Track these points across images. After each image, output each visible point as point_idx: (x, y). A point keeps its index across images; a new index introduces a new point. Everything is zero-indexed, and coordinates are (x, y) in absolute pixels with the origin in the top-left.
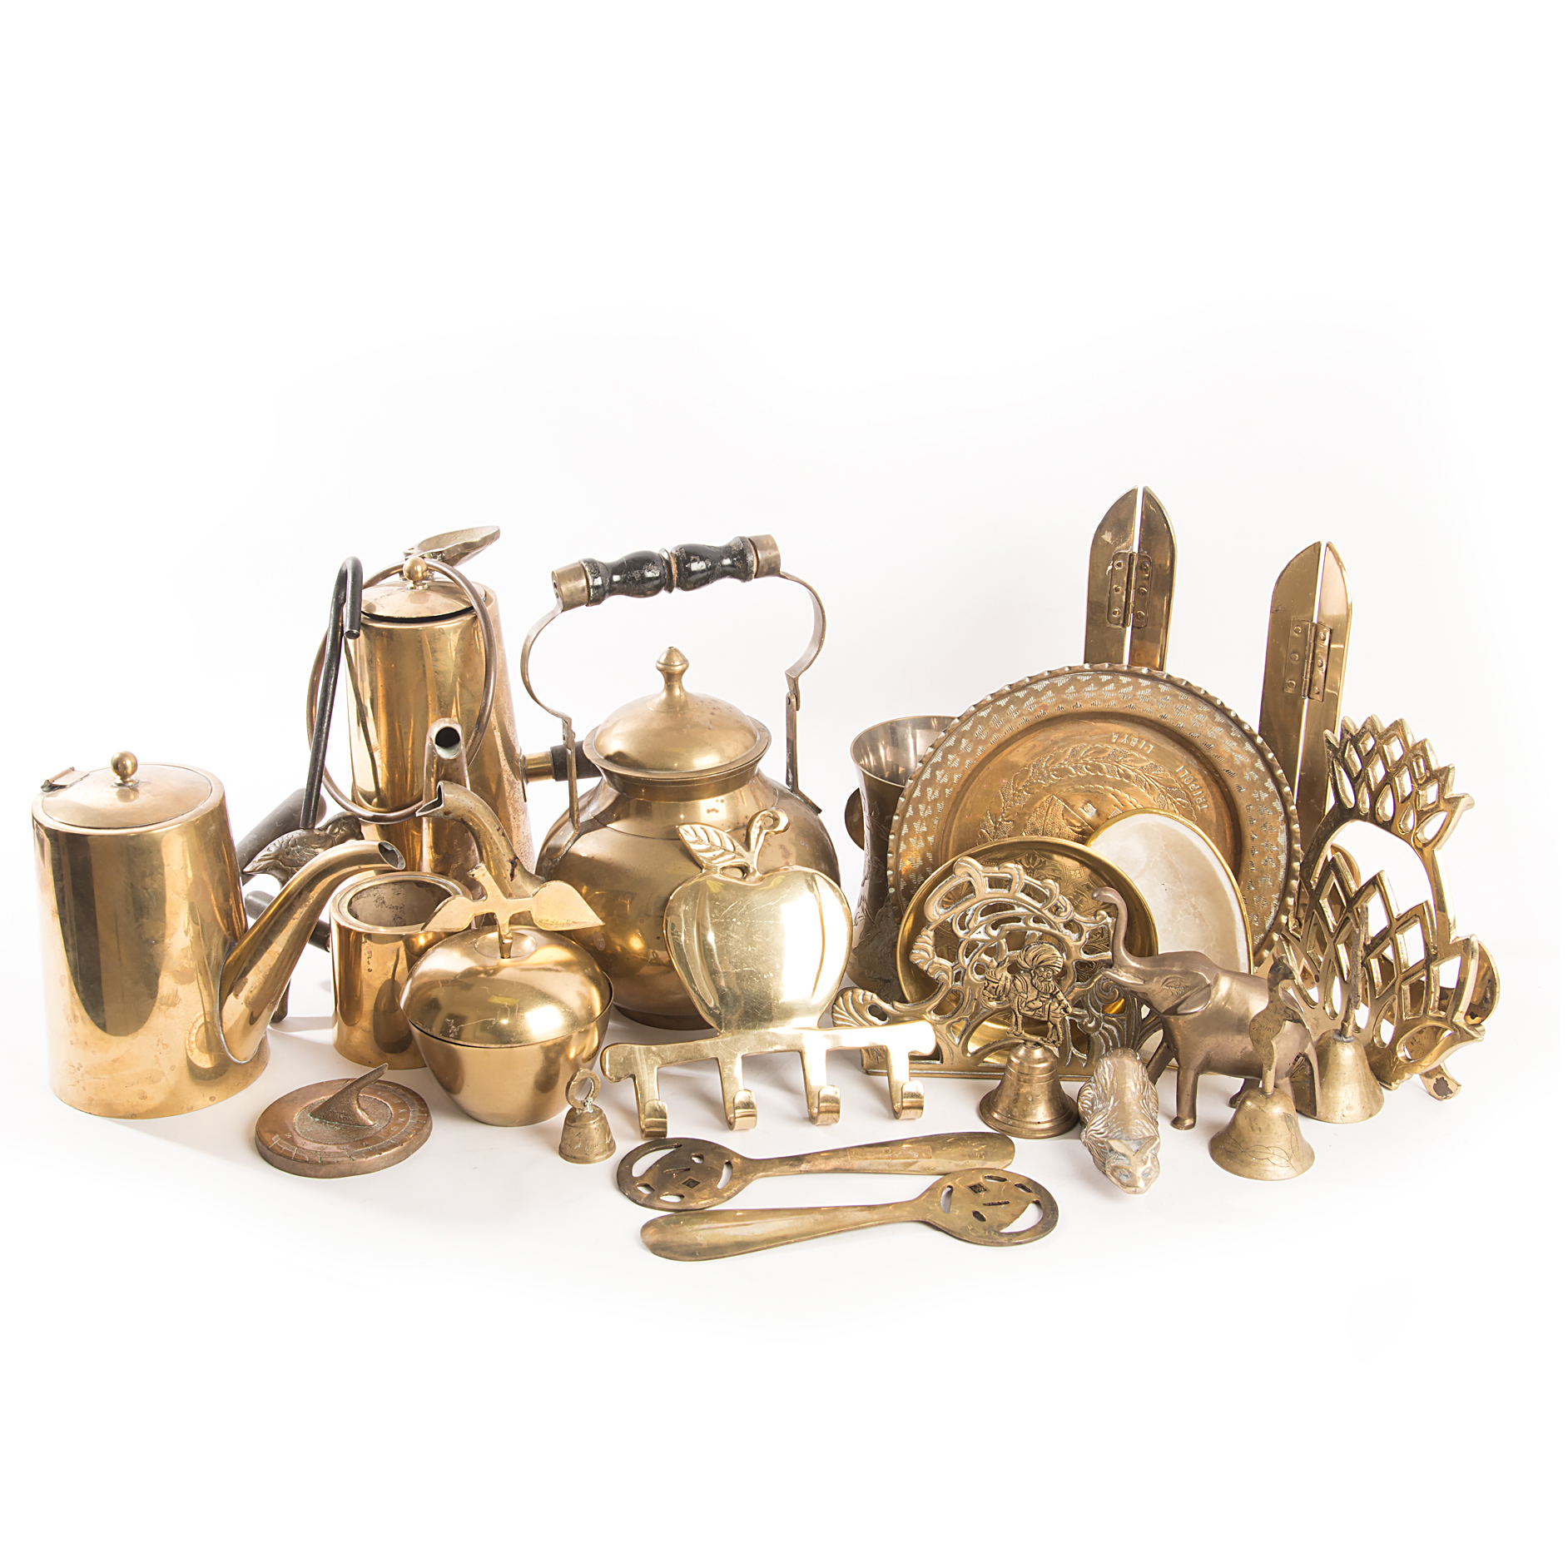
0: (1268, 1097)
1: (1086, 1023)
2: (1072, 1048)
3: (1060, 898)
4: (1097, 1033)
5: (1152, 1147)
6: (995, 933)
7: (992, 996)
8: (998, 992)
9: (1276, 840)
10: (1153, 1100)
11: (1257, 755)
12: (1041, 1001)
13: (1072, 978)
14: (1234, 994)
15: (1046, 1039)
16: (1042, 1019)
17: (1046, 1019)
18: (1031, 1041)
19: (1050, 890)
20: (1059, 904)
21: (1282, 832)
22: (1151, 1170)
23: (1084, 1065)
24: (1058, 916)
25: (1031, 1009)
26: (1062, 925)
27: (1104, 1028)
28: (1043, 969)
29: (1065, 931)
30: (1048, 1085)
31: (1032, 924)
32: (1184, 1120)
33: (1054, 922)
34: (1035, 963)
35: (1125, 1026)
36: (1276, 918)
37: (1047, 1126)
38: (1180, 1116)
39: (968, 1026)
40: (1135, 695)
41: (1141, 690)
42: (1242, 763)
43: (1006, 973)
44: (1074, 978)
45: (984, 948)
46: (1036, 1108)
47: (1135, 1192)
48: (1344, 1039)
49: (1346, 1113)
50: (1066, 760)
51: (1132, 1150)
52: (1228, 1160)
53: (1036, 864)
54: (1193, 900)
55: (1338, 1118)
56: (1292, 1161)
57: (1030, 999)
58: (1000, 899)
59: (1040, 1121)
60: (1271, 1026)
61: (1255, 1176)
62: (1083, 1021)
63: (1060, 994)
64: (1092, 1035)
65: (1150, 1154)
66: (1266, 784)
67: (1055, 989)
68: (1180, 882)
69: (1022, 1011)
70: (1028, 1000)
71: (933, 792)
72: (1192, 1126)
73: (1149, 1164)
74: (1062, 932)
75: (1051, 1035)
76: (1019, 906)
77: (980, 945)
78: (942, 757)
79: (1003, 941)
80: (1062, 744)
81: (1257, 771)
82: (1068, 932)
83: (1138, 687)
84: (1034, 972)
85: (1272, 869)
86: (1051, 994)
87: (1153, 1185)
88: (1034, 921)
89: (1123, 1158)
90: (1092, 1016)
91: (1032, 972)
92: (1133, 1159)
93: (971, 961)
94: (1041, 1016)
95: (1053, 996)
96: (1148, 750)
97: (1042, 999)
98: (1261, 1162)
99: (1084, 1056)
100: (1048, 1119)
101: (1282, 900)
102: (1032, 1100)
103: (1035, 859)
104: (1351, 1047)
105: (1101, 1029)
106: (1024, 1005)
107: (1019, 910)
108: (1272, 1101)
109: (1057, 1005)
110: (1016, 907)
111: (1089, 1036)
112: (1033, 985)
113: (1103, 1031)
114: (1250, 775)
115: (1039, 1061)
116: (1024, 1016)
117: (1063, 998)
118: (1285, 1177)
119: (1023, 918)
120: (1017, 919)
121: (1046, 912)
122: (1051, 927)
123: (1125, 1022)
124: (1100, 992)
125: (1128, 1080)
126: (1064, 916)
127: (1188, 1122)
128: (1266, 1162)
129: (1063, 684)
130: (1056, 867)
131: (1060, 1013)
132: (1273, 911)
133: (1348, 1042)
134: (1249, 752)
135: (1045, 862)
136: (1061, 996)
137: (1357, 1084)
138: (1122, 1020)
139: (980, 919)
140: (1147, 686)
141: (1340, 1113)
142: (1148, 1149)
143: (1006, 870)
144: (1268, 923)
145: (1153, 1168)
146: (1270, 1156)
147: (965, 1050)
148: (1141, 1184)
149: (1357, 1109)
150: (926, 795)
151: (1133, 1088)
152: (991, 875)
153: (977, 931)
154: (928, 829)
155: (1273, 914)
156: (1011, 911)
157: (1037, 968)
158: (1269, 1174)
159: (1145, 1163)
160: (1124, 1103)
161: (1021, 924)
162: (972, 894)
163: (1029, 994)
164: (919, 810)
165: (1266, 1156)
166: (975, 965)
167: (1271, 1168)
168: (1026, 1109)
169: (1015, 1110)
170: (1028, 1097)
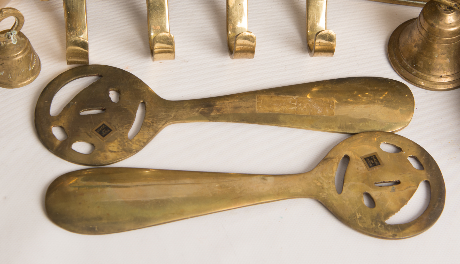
59: (443, 75)
102: (438, 57)
168: (431, 63)
169: (421, 63)
170: (435, 54)
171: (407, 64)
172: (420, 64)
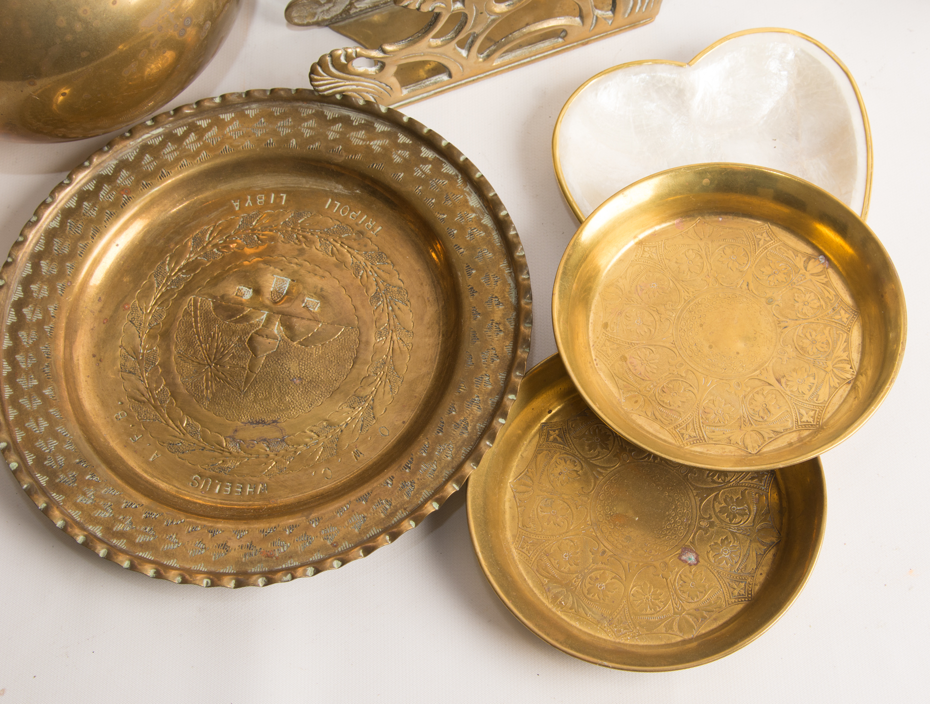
9: (468, 206)
11: (394, 130)
21: (469, 195)
40: (224, 135)
41: (228, 126)
42: (382, 147)
50: (191, 253)
66: (423, 155)
71: (28, 335)
78: (23, 291)
80: (178, 238)
81: (404, 146)
83: (221, 124)
85: (483, 238)
96: (281, 201)
114: (400, 156)
129: (135, 157)
134: (383, 132)
140: (233, 119)
150: (21, 342)
154: (39, 380)
164: (18, 362)
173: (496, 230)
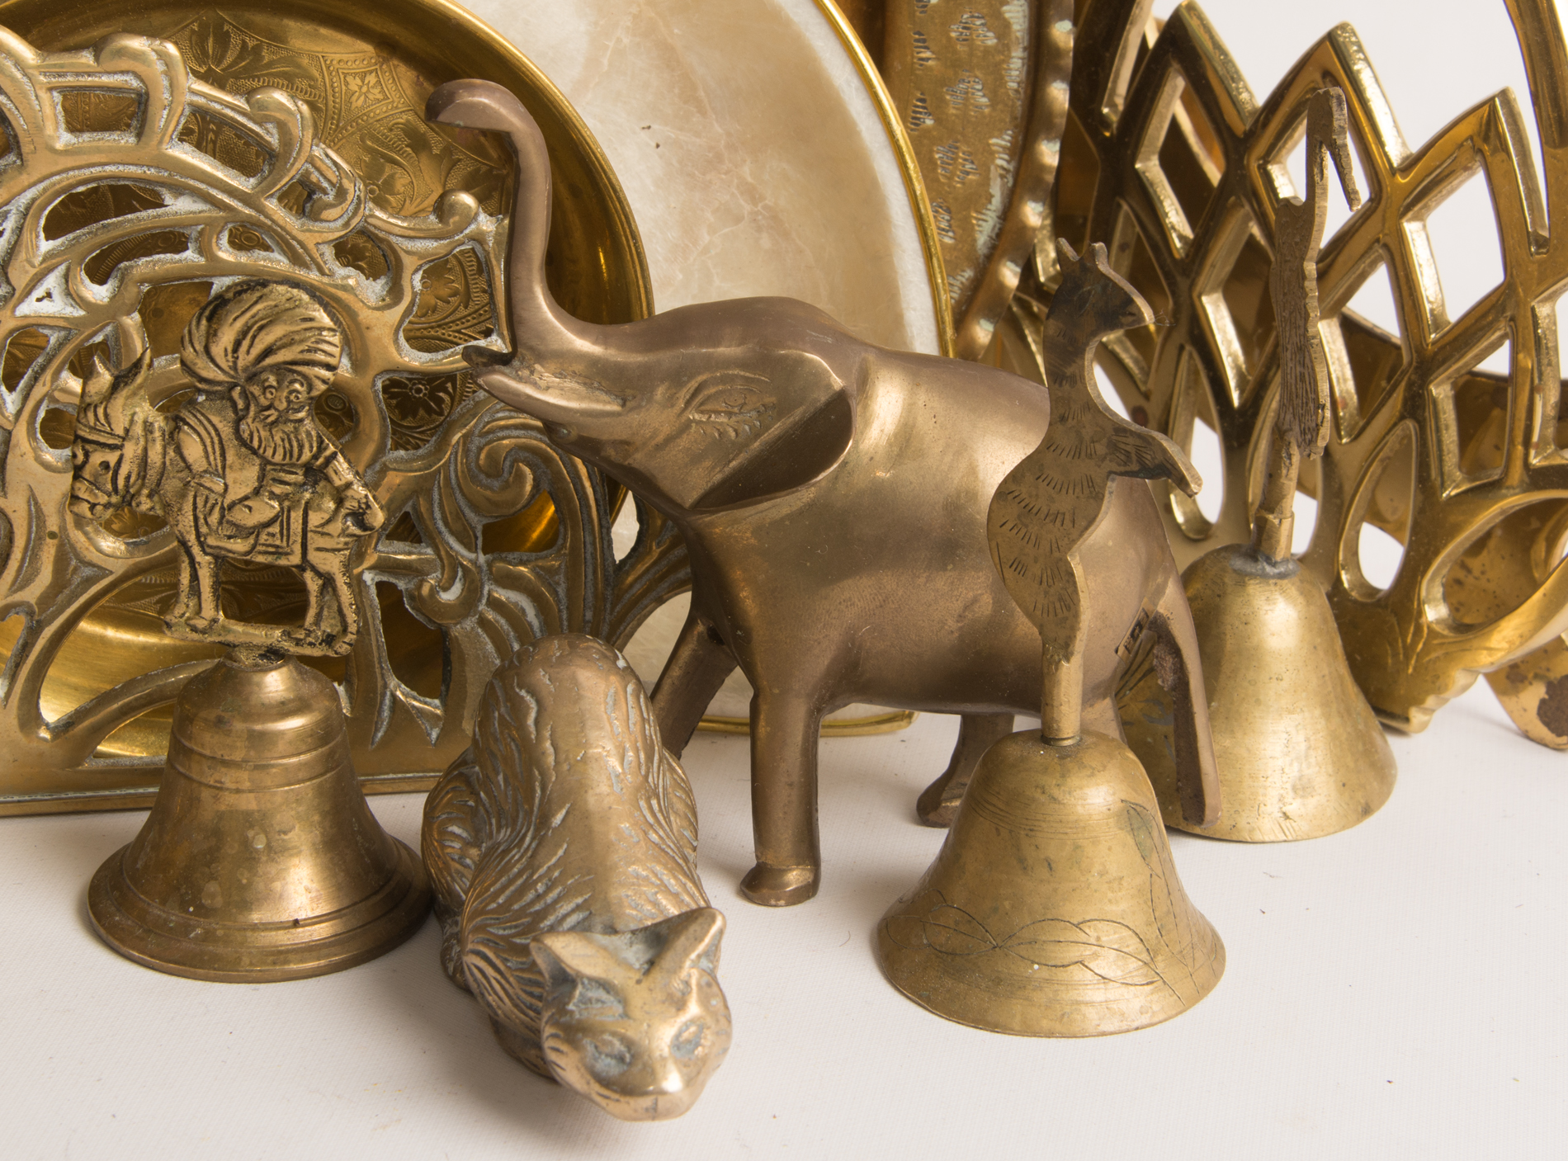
0: (1065, 755)
1: (433, 590)
2: (393, 682)
3: (317, 152)
4: (470, 623)
5: (701, 947)
6: (99, 293)
7: (103, 499)
8: (121, 482)
10: (679, 806)
12: (273, 496)
13: (376, 435)
14: (925, 423)
15: (301, 635)
16: (283, 562)
17: (295, 559)
18: (249, 647)
19: (282, 126)
20: (315, 176)
22: (702, 1028)
23: (434, 734)
24: (315, 217)
25: (241, 531)
26: (329, 252)
27: (495, 604)
28: (272, 380)
29: (341, 271)
30: (320, 791)
31: (226, 254)
32: (784, 872)
33: (300, 243)
34: (244, 360)
35: (561, 591)
36: (1009, 211)
37: (322, 931)
38: (770, 859)
39: (34, 631)
43: (145, 411)
44: (383, 436)
45: (69, 347)
46: (280, 875)
47: (654, 1113)
48: (1268, 569)
49: (1294, 807)
51: (630, 967)
52: (949, 983)
53: (229, 60)
54: (746, 171)
55: (1267, 825)
56: (1161, 965)
57: (235, 493)
58: (110, 169)
59: (301, 916)
60: (1065, 503)
61: (1045, 1024)
62: (419, 587)
63: (341, 464)
64: (456, 631)
65: (695, 974)
67: (321, 448)
68: (703, 113)
69: (211, 541)
70: (232, 497)
72: (808, 891)
73: (694, 1009)
74: (331, 275)
75: (319, 616)
76: (179, 190)
77: (53, 340)
79: (132, 321)
82: (352, 277)
84: (245, 394)
85: (987, 51)
86: (308, 469)
87: (715, 1084)
88: (232, 243)
89: (601, 994)
90: (453, 565)
91: (236, 393)
92: (639, 996)
93: (26, 398)
94: (279, 552)
95: (316, 473)
97: (278, 489)
98: (1061, 974)
99: (434, 706)
100: (323, 908)
101: (1023, 151)
102: (269, 847)
103: (223, 40)
104: (1293, 591)
105: (482, 607)
106: (215, 518)
107: (179, 206)
108: (1082, 766)
109: (332, 505)
110: (168, 199)
111: (443, 635)
112: (244, 443)
113: (491, 615)
115: (285, 709)
116: (221, 561)
117: (350, 477)
118: (1145, 1020)
119: (194, 235)
120: (172, 240)
121: (272, 205)
122: (295, 259)
123: (561, 578)
124: (474, 478)
125: (593, 735)
126: (334, 224)
127: (795, 877)
128: (1077, 973)
130: (299, 66)
131: (344, 533)
132: (997, 191)
133: (1282, 576)
135: (257, 50)
136: (343, 470)
137: (1317, 712)
138: (551, 571)
139: (46, 246)
141: (1272, 808)
142: (687, 953)
143: (124, 64)
144: (985, 229)
145: (709, 1021)
146: (1088, 951)
147: (30, 716)
148: (672, 1082)
149: (1324, 795)
151: (614, 763)
152: (70, 80)
153: (39, 292)
155: (997, 202)
156: (151, 212)
157: (252, 378)
158: (1091, 1014)
159: (680, 1004)
160: (586, 815)
161: (190, 255)
162: (12, 158)
163: (230, 476)
165: (1074, 953)
166: (42, 414)
167: (1096, 994)
168: (247, 879)
169: (212, 889)
170: (254, 838)
171: (164, 915)
172: (213, 896)
173: (1025, 49)
